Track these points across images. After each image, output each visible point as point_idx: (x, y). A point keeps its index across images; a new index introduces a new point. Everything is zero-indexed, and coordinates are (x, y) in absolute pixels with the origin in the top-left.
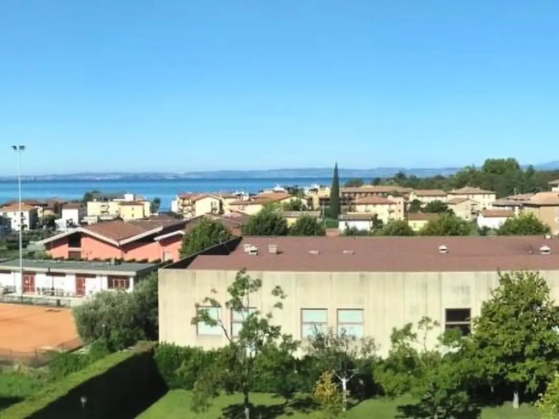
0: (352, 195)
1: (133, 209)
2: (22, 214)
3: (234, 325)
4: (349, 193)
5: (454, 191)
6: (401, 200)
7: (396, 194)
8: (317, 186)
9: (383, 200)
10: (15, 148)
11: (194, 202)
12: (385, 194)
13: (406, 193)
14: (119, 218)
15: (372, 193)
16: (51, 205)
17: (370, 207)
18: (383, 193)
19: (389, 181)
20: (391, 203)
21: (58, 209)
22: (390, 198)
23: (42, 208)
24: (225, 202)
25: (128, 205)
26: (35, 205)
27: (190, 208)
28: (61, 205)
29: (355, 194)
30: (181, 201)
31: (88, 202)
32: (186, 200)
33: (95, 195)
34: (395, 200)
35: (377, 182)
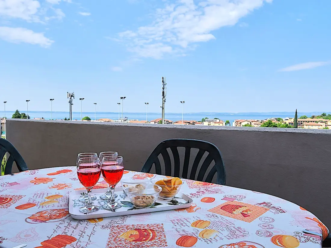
1: (219, 125)
4: (301, 121)
6: (324, 124)
7: (322, 122)
8: (288, 118)
9: (316, 124)
11: (241, 123)
13: (326, 122)
15: (311, 121)
16: (191, 123)
17: (310, 127)
18: (316, 121)
19: (319, 117)
23: (188, 124)
24: (252, 123)
25: (217, 123)
26: (186, 122)
27: (240, 125)
28: (195, 123)
29: (304, 122)
30: (236, 122)
31: (204, 122)
32: (238, 122)
33: (206, 120)
34: (322, 124)
35: (313, 117)
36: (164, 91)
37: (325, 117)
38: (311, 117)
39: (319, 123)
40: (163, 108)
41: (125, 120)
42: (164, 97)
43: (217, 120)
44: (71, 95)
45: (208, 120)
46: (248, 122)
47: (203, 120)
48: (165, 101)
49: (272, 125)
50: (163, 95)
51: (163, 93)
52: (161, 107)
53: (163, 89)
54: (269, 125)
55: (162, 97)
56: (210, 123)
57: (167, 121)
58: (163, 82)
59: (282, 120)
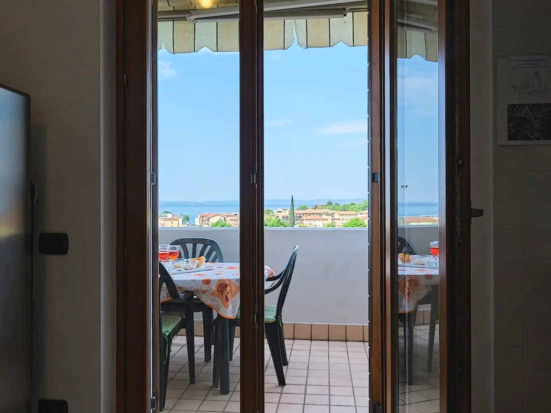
0: (301, 215)
1: (172, 223)
4: (300, 214)
5: (361, 212)
7: (327, 214)
8: (281, 210)
9: (320, 218)
11: (209, 219)
12: (321, 214)
13: (333, 214)
15: (313, 214)
17: (312, 222)
18: (320, 214)
19: (323, 207)
20: (324, 220)
22: (324, 216)
24: (227, 219)
25: (168, 220)
27: (207, 222)
29: (303, 214)
30: (201, 218)
32: (204, 218)
34: (327, 217)
35: (316, 207)
37: (332, 206)
38: (313, 207)
43: (168, 215)
46: (221, 218)
59: (273, 212)
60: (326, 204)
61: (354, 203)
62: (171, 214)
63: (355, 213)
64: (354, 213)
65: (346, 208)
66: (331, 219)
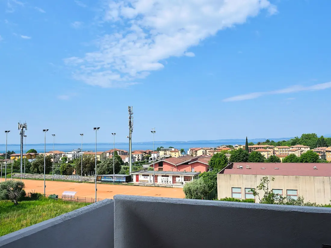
0: (251, 149)
1: (175, 153)
2: (138, 155)
3: (246, 194)
5: (292, 146)
6: (272, 150)
7: (270, 148)
8: (237, 145)
9: (265, 150)
10: (152, 132)
11: (196, 151)
12: (265, 148)
13: (273, 147)
14: (170, 157)
16: (148, 152)
18: (263, 148)
19: (264, 143)
20: (268, 151)
21: (150, 153)
23: (144, 153)
24: (207, 151)
25: (173, 152)
26: (142, 152)
27: (195, 153)
28: (151, 152)
29: (252, 148)
30: (192, 151)
31: (159, 151)
32: (193, 150)
33: (162, 149)
34: (270, 150)
35: (259, 144)
36: (130, 121)
37: (270, 143)
38: (257, 143)
39: (268, 149)
40: (130, 139)
41: (78, 152)
42: (131, 127)
43: (172, 149)
44: (23, 126)
45: (164, 149)
46: (203, 150)
47: (159, 150)
48: (132, 131)
49: (243, 153)
50: (130, 125)
51: (130, 122)
52: (128, 137)
53: (130, 118)
54: (240, 153)
55: (129, 127)
56: (166, 152)
57: (122, 151)
58: (130, 111)
59: (233, 147)
60: (265, 141)
61: (285, 141)
62: (174, 149)
63: (289, 147)
64: (287, 147)
65: (280, 144)
66: (272, 151)
